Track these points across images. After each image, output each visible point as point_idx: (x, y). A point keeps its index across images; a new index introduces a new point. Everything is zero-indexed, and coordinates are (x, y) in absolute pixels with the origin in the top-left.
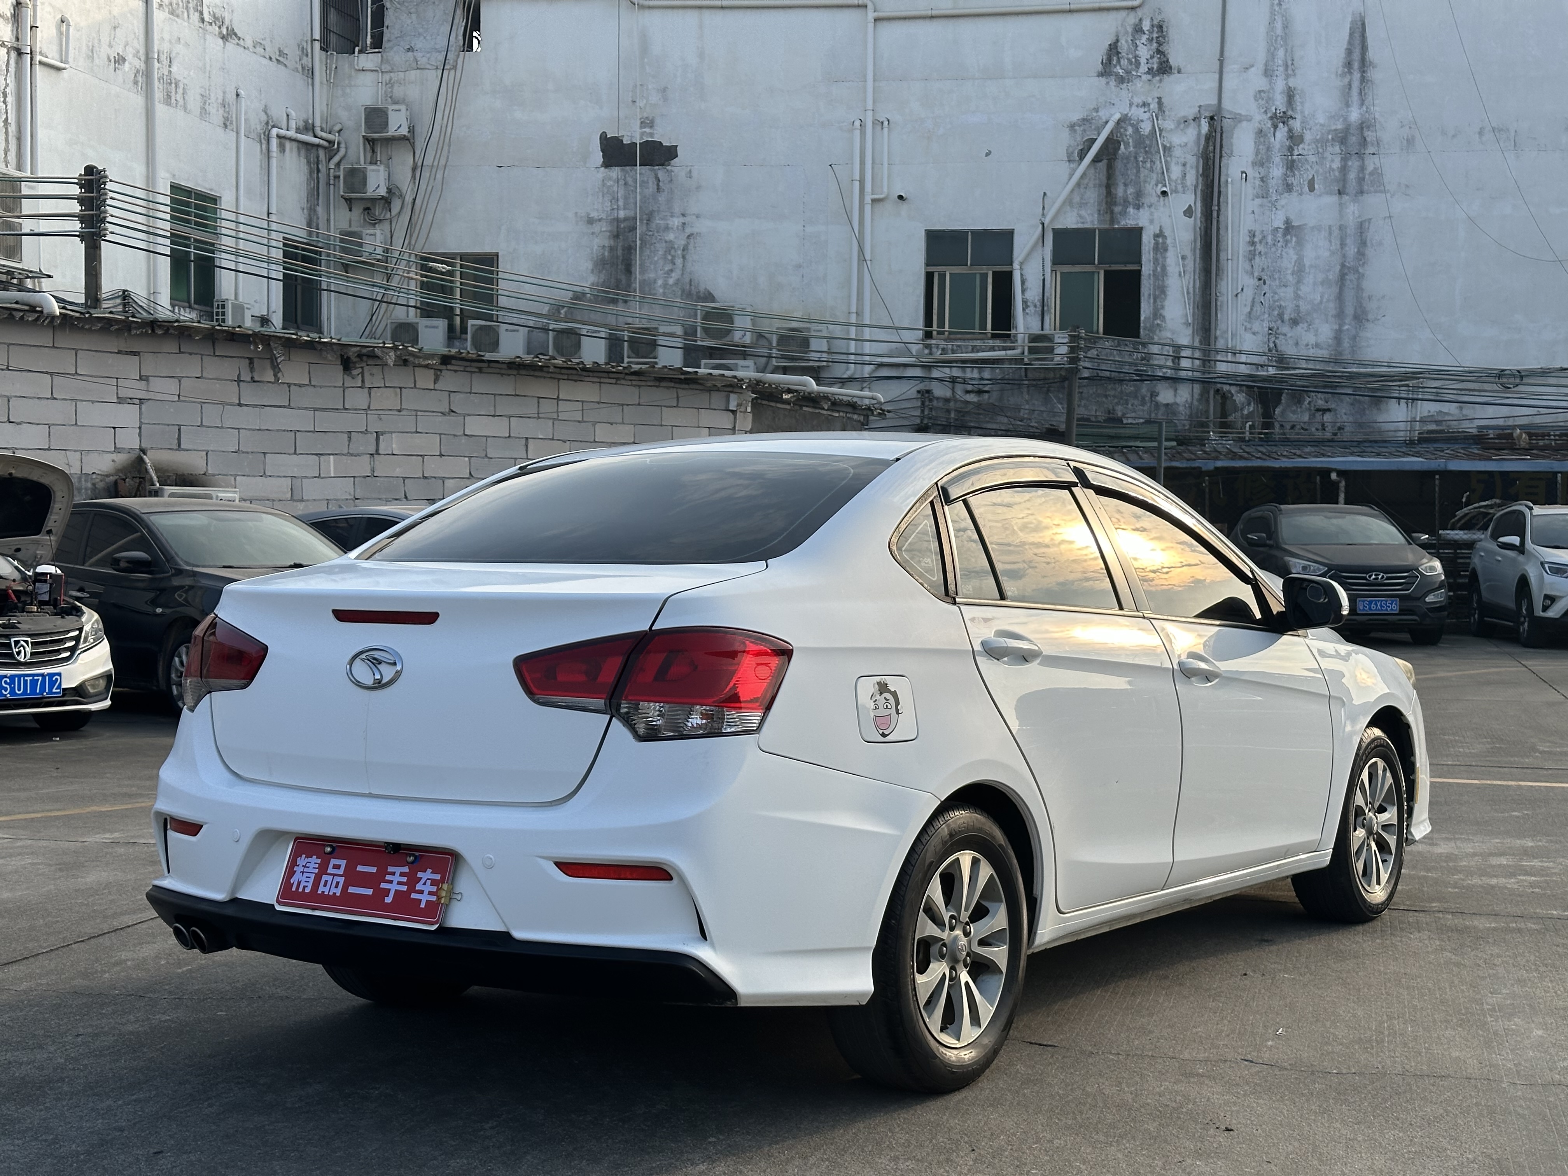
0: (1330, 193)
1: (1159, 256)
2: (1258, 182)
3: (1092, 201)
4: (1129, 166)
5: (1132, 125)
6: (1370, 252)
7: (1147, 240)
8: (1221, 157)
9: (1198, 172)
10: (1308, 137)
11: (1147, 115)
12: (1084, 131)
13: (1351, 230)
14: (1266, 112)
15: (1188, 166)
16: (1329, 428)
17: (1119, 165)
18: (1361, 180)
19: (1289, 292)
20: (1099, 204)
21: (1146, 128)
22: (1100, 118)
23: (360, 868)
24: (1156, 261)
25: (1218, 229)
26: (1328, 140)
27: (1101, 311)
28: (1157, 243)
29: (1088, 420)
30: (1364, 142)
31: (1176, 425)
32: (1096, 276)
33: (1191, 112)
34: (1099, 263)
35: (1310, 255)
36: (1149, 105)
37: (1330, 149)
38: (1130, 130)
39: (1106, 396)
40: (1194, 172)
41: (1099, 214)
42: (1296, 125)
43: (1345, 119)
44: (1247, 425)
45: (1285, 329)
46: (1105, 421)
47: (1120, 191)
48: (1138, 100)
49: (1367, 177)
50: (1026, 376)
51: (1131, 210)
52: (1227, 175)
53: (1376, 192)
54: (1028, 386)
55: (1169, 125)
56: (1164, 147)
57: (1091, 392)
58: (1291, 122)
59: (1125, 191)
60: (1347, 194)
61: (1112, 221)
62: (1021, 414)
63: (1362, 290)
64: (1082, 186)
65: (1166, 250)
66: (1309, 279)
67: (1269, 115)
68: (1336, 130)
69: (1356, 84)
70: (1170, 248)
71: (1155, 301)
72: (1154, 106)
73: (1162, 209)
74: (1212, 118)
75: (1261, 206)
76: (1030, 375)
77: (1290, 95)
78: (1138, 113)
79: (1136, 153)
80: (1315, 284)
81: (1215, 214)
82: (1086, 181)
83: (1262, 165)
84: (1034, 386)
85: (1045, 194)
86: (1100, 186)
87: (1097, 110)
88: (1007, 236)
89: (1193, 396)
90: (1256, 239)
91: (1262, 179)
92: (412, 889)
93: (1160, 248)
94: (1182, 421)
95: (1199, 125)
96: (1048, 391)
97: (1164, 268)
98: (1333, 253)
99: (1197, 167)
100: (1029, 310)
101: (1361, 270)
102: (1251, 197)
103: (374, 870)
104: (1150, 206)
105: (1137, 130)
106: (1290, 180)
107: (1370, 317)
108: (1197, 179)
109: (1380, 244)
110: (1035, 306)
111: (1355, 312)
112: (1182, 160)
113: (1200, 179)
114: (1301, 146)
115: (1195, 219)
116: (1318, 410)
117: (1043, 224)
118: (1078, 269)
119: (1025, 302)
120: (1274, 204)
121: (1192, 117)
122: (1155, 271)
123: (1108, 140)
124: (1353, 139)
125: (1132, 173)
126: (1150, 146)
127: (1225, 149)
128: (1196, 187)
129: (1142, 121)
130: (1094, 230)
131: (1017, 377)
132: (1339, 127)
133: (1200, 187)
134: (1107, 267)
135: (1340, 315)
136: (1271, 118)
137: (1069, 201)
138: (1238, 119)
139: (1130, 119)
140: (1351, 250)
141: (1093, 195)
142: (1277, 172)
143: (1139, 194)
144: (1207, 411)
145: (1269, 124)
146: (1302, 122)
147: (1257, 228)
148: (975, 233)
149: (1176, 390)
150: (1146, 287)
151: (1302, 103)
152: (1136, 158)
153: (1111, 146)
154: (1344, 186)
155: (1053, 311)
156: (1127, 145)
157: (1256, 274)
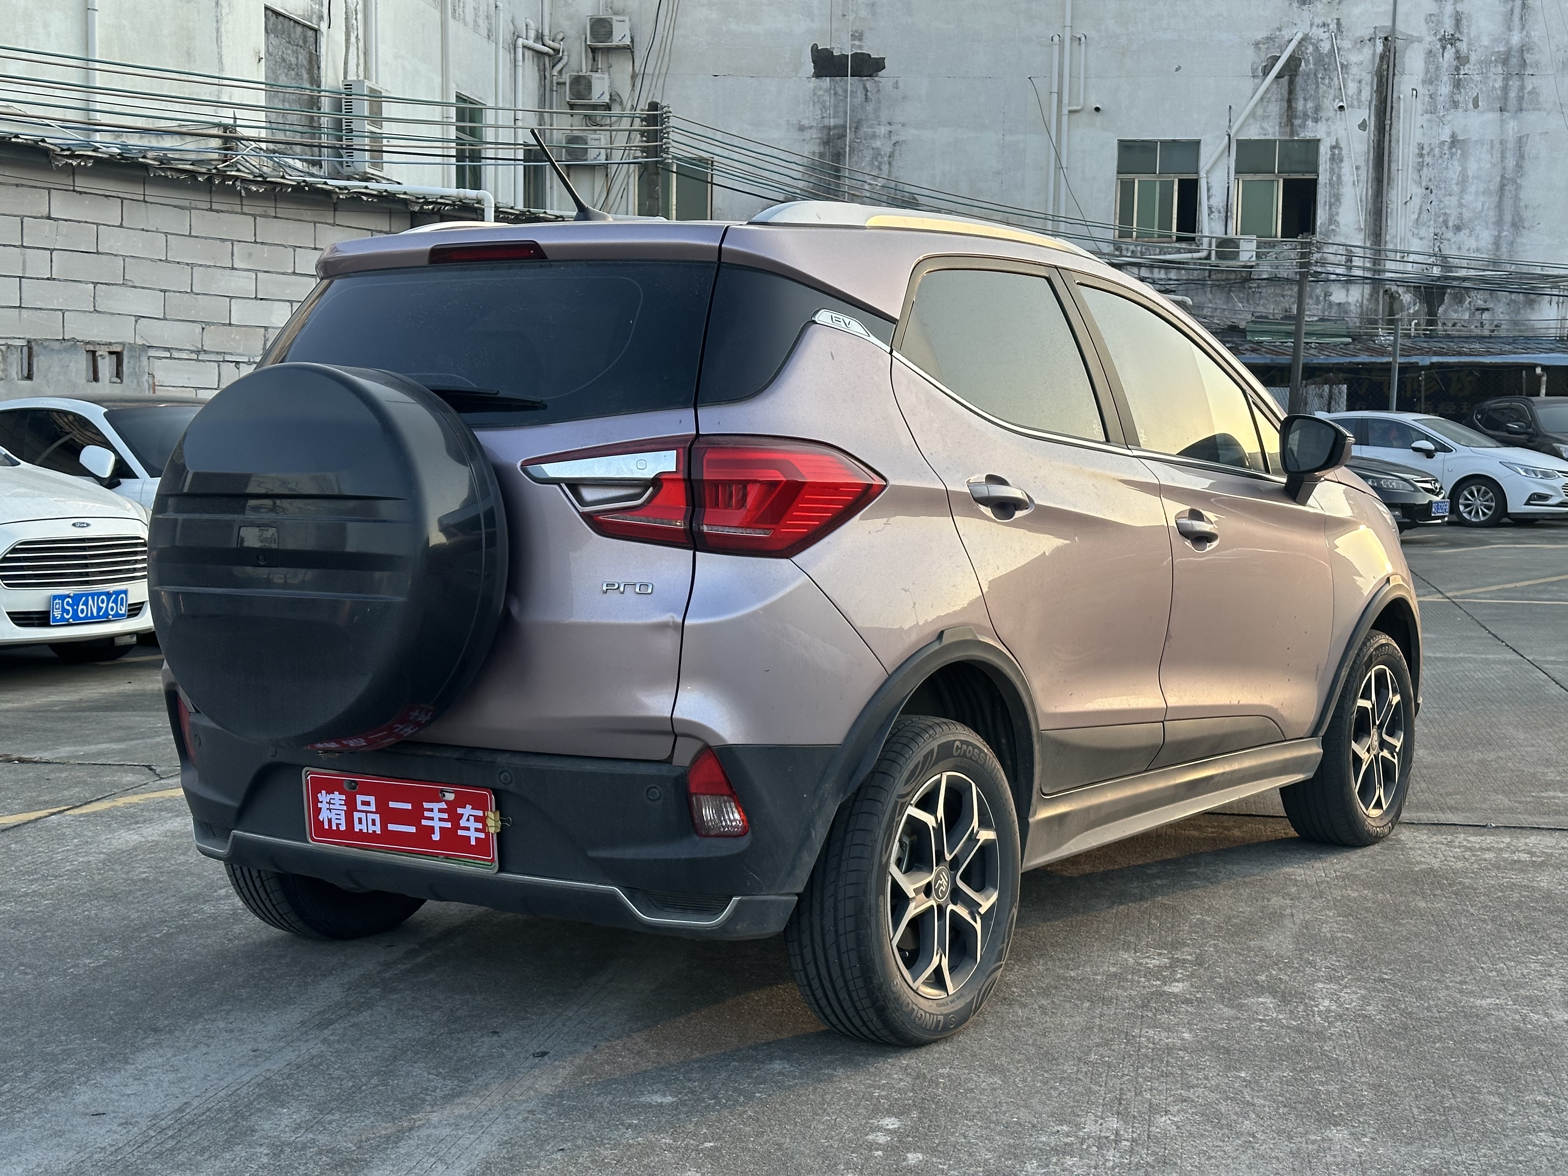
0: (1492, 110)
1: (1335, 166)
2: (1427, 99)
3: (1274, 114)
4: (1309, 82)
5: (1313, 44)
6: (1527, 164)
7: (1324, 151)
8: (1394, 75)
9: (1372, 88)
10: (1473, 57)
11: (1327, 35)
12: (1268, 48)
13: (1510, 145)
14: (1435, 35)
15: (1363, 82)
16: (1487, 326)
17: (1299, 80)
18: (1520, 99)
19: (1453, 201)
20: (1281, 117)
21: (1325, 47)
22: (1283, 37)
24: (1332, 171)
25: (1390, 141)
26: (1491, 62)
27: (1280, 216)
28: (1333, 155)
29: (1267, 318)
30: (1524, 64)
31: (1347, 323)
32: (1276, 183)
33: (1367, 33)
34: (1279, 172)
35: (1472, 167)
36: (1328, 25)
37: (1493, 69)
38: (1311, 49)
39: (1283, 296)
40: (1369, 88)
41: (1280, 126)
42: (1463, 47)
43: (1507, 42)
44: (1413, 323)
45: (1449, 234)
46: (1282, 319)
47: (1300, 105)
48: (1318, 21)
49: (1526, 96)
50: (1209, 276)
51: (1310, 123)
52: (1399, 92)
53: (1534, 109)
54: (1212, 286)
55: (1346, 44)
56: (1342, 65)
57: (1269, 291)
58: (1458, 44)
59: (1305, 105)
60: (1508, 111)
61: (1292, 133)
62: (1205, 312)
63: (1520, 199)
64: (1265, 100)
65: (1341, 161)
66: (1472, 189)
67: (1438, 37)
68: (1499, 52)
69: (1517, 11)
70: (1345, 159)
71: (1330, 208)
72: (1333, 27)
73: (1338, 123)
74: (1386, 39)
75: (1429, 121)
76: (1213, 277)
77: (1458, 20)
78: (1318, 33)
79: (1316, 70)
80: (1477, 193)
81: (1387, 128)
82: (1269, 95)
83: (1431, 83)
84: (1218, 286)
85: (1230, 107)
86: (1282, 100)
87: (1280, 29)
88: (1195, 145)
89: (1363, 296)
90: (1425, 152)
91: (1431, 96)
93: (1336, 159)
94: (1353, 321)
95: (1374, 45)
96: (1230, 290)
97: (1339, 177)
98: (1494, 165)
99: (1372, 84)
100: (1215, 215)
101: (1518, 181)
102: (1420, 112)
104: (1327, 120)
105: (1317, 49)
106: (1457, 97)
107: (1526, 224)
108: (1371, 96)
109: (1537, 157)
110: (1219, 212)
111: (1513, 220)
112: (1358, 77)
113: (1375, 95)
114: (1467, 66)
115: (1369, 131)
116: (1478, 309)
117: (1229, 136)
118: (1259, 177)
119: (1210, 208)
120: (1441, 119)
121: (1367, 38)
122: (1331, 180)
123: (1291, 57)
124: (1514, 61)
125: (1311, 89)
126: (1329, 64)
127: (1397, 68)
128: (1370, 102)
129: (1322, 40)
130: (1275, 141)
131: (1200, 277)
132: (1502, 49)
133: (1374, 102)
134: (1286, 176)
135: (1499, 222)
136: (1440, 40)
137: (1252, 114)
138: (1410, 40)
139: (1311, 38)
140: (1511, 163)
141: (1275, 109)
142: (1445, 89)
143: (1317, 109)
144: (1376, 310)
145: (1438, 46)
146: (1469, 44)
147: (1425, 141)
148: (1163, 142)
149: (1348, 290)
150: (1323, 194)
151: (1468, 26)
152: (1315, 74)
153: (1292, 63)
154: (1505, 104)
155: (1235, 216)
156: (1307, 62)
157: (1424, 184)
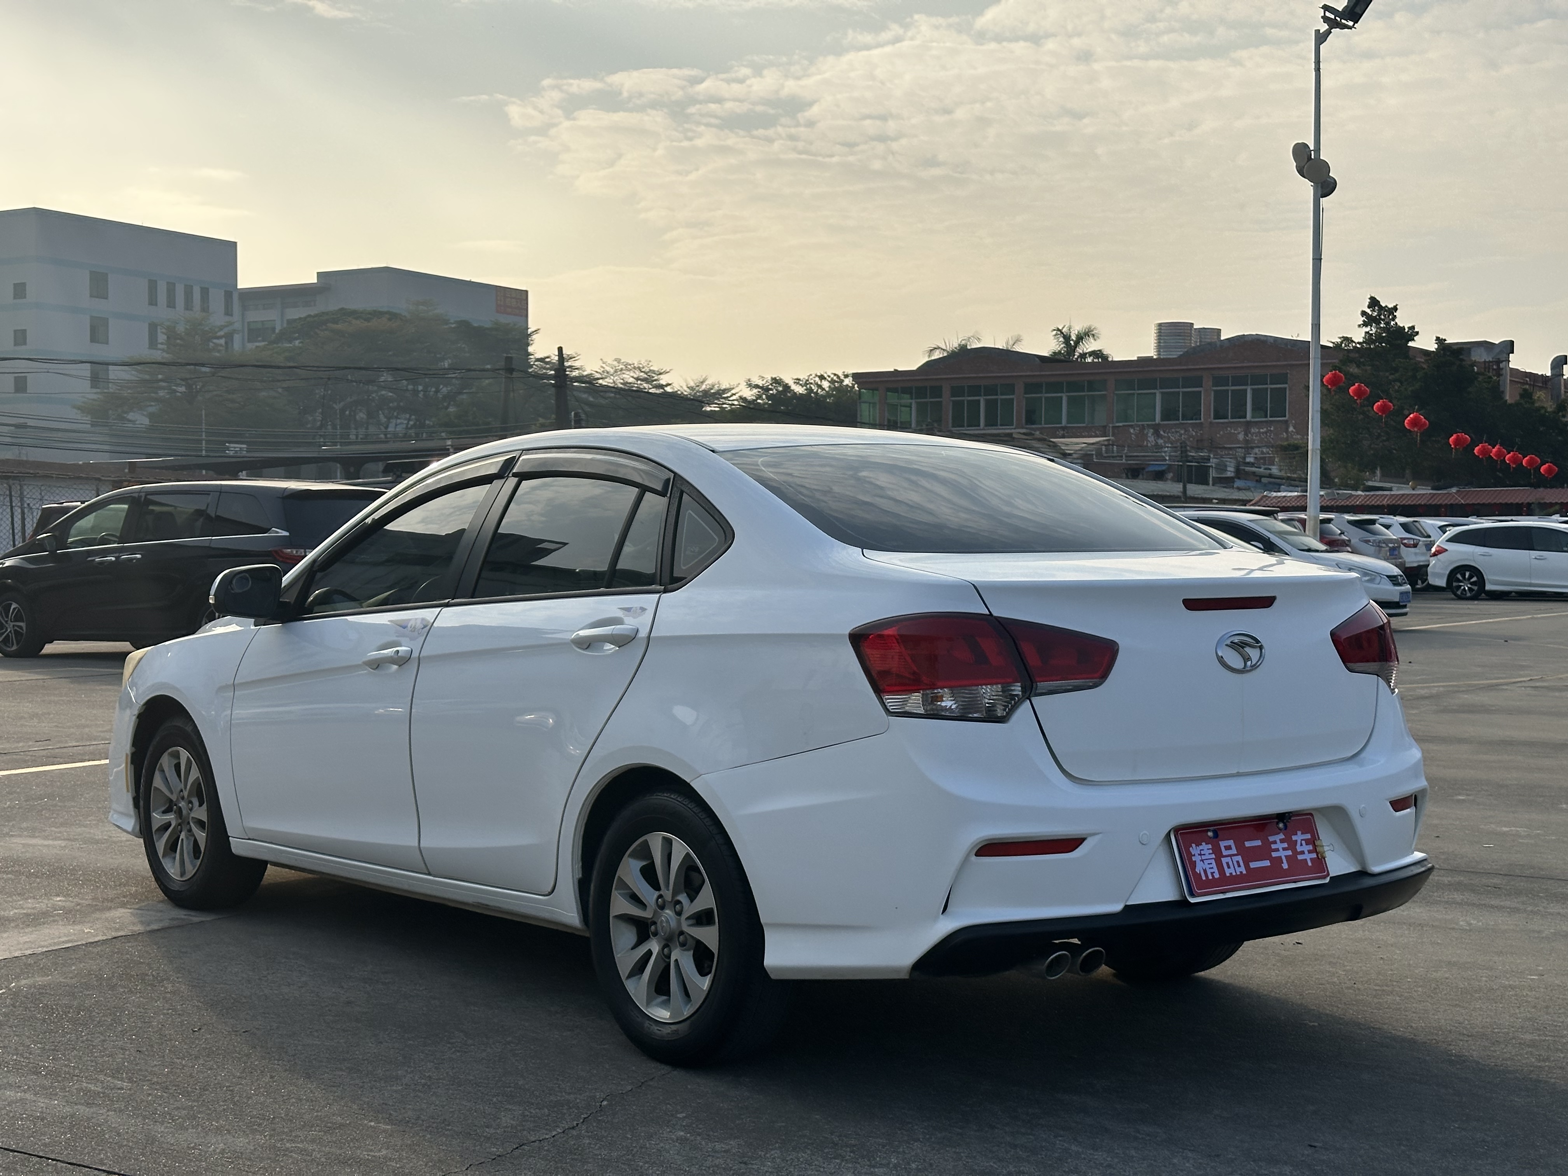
23: (1248, 844)
92: (1296, 853)
103: (1258, 843)
